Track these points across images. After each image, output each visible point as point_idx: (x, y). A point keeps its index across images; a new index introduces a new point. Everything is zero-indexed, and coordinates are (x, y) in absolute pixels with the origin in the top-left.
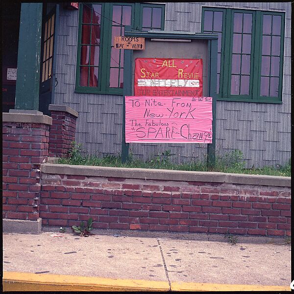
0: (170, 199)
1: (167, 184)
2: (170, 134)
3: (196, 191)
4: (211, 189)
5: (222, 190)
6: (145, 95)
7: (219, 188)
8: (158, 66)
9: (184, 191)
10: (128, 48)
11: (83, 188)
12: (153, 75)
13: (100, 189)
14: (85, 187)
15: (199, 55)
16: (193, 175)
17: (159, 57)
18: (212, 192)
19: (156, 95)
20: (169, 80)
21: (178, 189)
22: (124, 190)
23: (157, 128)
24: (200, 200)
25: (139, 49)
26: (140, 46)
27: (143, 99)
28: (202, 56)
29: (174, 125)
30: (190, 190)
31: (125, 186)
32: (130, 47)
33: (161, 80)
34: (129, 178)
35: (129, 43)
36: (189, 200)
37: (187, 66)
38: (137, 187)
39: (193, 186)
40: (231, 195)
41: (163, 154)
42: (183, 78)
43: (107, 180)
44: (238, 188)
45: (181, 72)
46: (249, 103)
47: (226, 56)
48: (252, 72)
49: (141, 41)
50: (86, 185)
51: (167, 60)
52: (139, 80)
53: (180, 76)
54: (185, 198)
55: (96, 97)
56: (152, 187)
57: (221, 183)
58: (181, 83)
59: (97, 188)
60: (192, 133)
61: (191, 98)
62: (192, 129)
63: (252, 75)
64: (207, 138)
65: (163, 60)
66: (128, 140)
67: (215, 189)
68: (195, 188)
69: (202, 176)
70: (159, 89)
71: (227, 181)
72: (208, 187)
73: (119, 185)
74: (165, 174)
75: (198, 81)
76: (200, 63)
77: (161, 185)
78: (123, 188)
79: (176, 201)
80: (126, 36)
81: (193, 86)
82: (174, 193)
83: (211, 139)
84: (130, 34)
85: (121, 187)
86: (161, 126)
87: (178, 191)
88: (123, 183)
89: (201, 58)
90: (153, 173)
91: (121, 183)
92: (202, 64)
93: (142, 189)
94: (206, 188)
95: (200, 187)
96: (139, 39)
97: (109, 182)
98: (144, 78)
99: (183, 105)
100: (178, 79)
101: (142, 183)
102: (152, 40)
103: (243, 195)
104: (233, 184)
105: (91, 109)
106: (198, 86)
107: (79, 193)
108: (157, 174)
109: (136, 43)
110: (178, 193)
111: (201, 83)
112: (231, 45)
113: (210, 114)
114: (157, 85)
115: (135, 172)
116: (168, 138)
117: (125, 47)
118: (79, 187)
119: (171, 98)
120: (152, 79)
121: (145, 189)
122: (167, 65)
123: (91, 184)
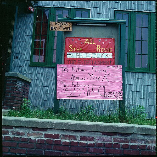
0: (86, 147)
1: (84, 134)
2: (91, 93)
3: (109, 141)
4: (122, 139)
5: (131, 140)
6: (72, 64)
7: (129, 138)
8: (82, 43)
9: (98, 140)
10: (60, 30)
11: (11, 136)
12: (78, 49)
13: (25, 137)
14: (13, 136)
15: (112, 35)
16: (106, 127)
17: (83, 37)
18: (123, 141)
19: (80, 64)
20: (90, 53)
21: (92, 139)
22: (46, 139)
23: (81, 88)
24: (112, 148)
25: (68, 30)
26: (68, 28)
27: (70, 67)
28: (115, 36)
29: (93, 86)
30: (104, 140)
31: (46, 136)
32: (62, 29)
33: (84, 53)
34: (51, 129)
35: (61, 27)
36: (103, 149)
37: (103, 43)
38: (57, 136)
39: (106, 136)
40: (139, 144)
41: (86, 108)
42: (100, 52)
43: (31, 130)
44: (146, 138)
45: (98, 47)
46: (148, 73)
47: (131, 42)
48: (149, 53)
49: (70, 25)
50: (13, 134)
51: (89, 38)
52: (68, 53)
53: (98, 50)
54: (98, 147)
55: (43, 69)
56: (70, 137)
57: (131, 134)
58: (99, 55)
59: (23, 137)
60: (107, 92)
61: (106, 66)
62: (107, 89)
63: (149, 55)
64: (119, 96)
65: (86, 38)
66: (58, 97)
67: (126, 139)
68: (108, 138)
69: (114, 127)
70: (83, 60)
71: (136, 132)
72: (120, 137)
73: (42, 134)
74: (81, 125)
75: (112, 54)
76: (112, 41)
77: (78, 135)
78: (45, 137)
79: (91, 149)
80: (59, 21)
81: (108, 58)
82: (89, 142)
83: (122, 96)
84: (62, 20)
85: (43, 136)
86: (84, 87)
87: (93, 140)
88: (45, 132)
89: (114, 37)
90: (71, 125)
91: (43, 133)
92: (114, 41)
93: (61, 139)
94: (118, 138)
95: (113, 137)
96: (68, 23)
97: (34, 131)
98: (71, 52)
99: (100, 71)
100: (96, 52)
101: (61, 133)
102: (77, 24)
103: (150, 145)
104: (142, 135)
105: (40, 77)
106: (111, 57)
107: (7, 141)
108: (75, 125)
109: (66, 26)
110: (92, 142)
111: (113, 55)
112: (134, 35)
113: (120, 78)
114: (81, 57)
115: (56, 124)
116: (89, 96)
117: (58, 29)
118: (7, 136)
119: (91, 66)
120: (77, 52)
121: (64, 139)
122: (88, 42)
123: (18, 133)
